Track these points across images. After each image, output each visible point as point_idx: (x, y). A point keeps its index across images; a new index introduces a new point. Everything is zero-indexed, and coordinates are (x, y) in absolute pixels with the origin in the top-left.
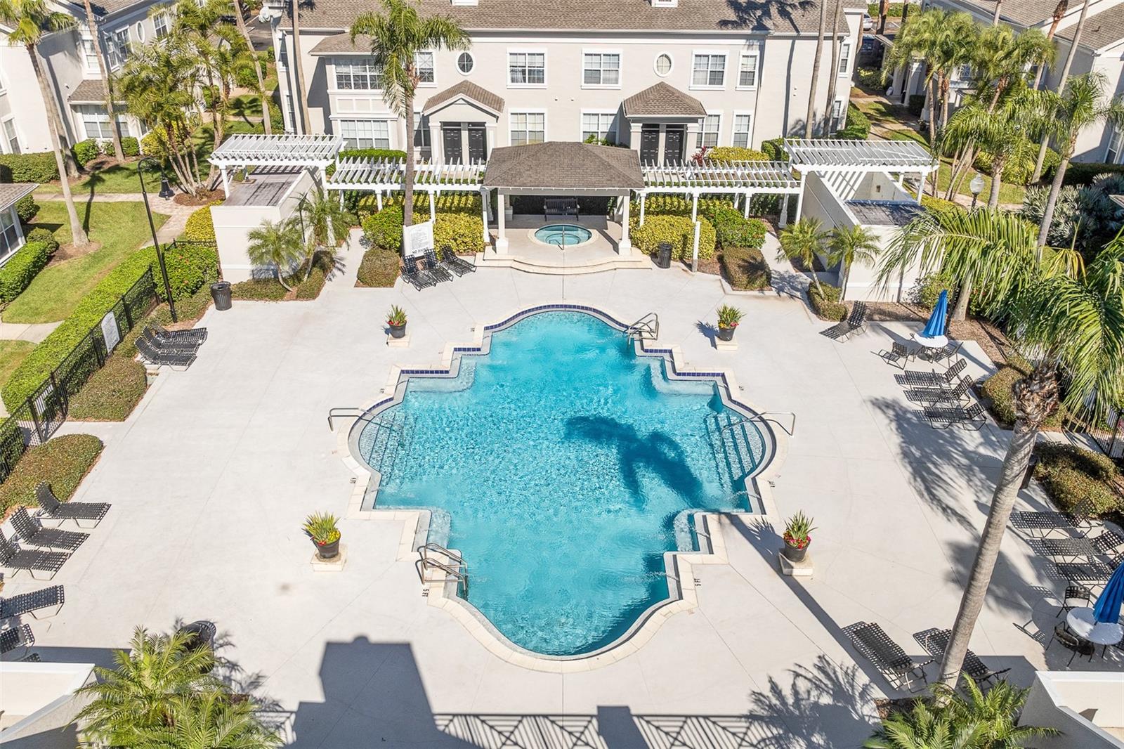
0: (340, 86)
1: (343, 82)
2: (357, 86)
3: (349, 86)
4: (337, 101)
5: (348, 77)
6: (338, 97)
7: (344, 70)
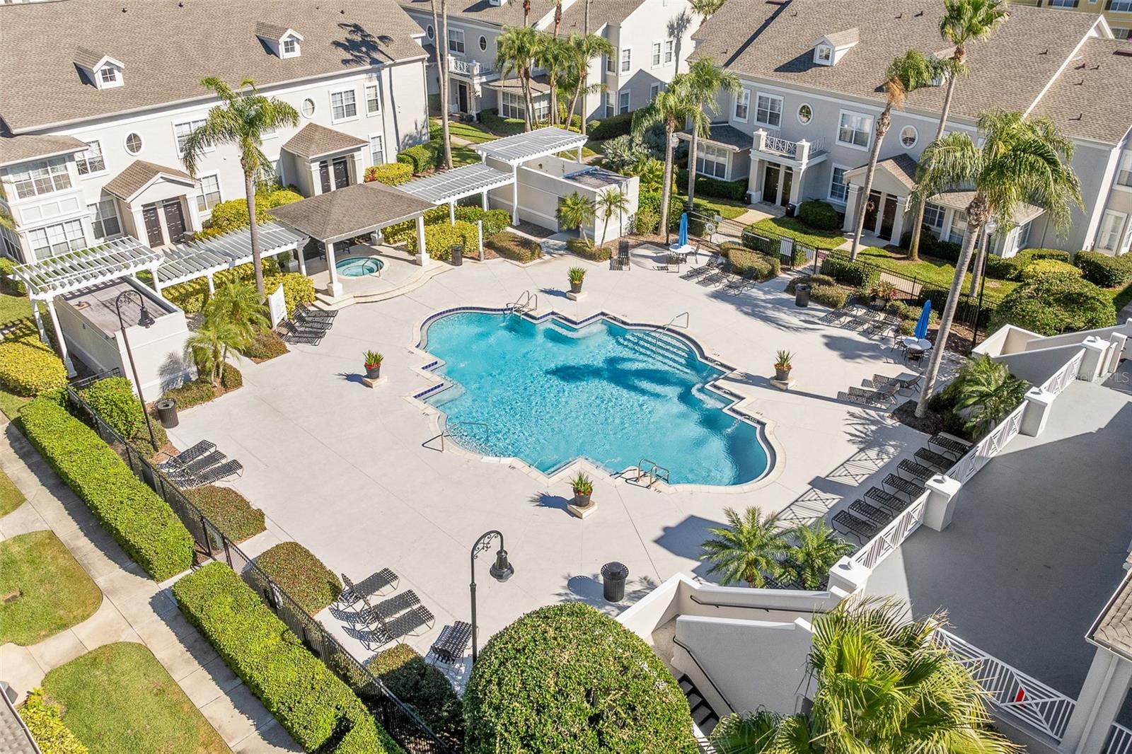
0: (22, 195)
1: (24, 191)
2: (41, 191)
3: (32, 193)
4: (22, 213)
5: (29, 185)
6: (21, 208)
7: (23, 177)
